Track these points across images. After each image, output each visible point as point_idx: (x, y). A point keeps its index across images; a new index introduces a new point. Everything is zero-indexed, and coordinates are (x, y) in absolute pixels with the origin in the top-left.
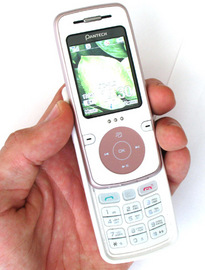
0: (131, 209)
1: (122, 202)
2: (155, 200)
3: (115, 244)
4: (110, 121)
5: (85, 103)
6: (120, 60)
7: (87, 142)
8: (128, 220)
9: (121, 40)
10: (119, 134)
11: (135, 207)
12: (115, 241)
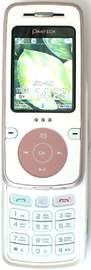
0: (42, 217)
1: (34, 207)
2: (68, 215)
3: (16, 249)
4: (37, 120)
5: (17, 97)
6: (64, 61)
7: (8, 135)
8: (35, 228)
9: (69, 41)
10: (43, 136)
11: (46, 216)
12: (16, 246)
